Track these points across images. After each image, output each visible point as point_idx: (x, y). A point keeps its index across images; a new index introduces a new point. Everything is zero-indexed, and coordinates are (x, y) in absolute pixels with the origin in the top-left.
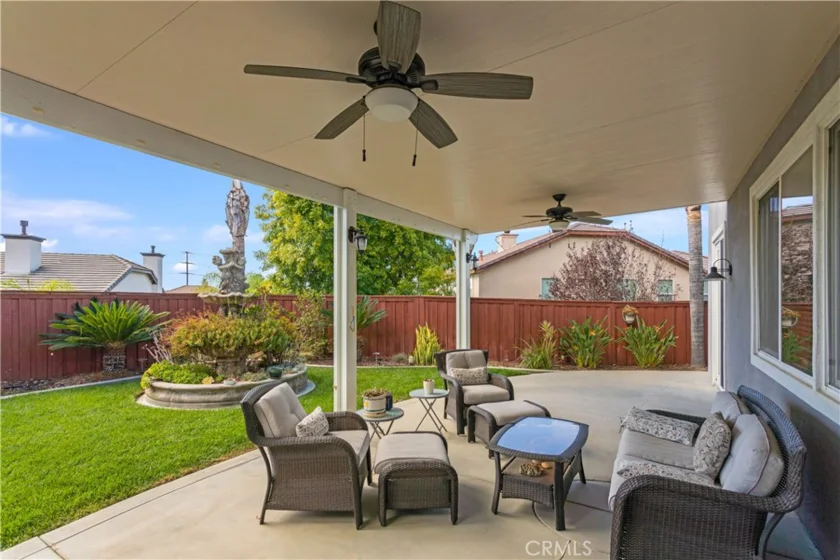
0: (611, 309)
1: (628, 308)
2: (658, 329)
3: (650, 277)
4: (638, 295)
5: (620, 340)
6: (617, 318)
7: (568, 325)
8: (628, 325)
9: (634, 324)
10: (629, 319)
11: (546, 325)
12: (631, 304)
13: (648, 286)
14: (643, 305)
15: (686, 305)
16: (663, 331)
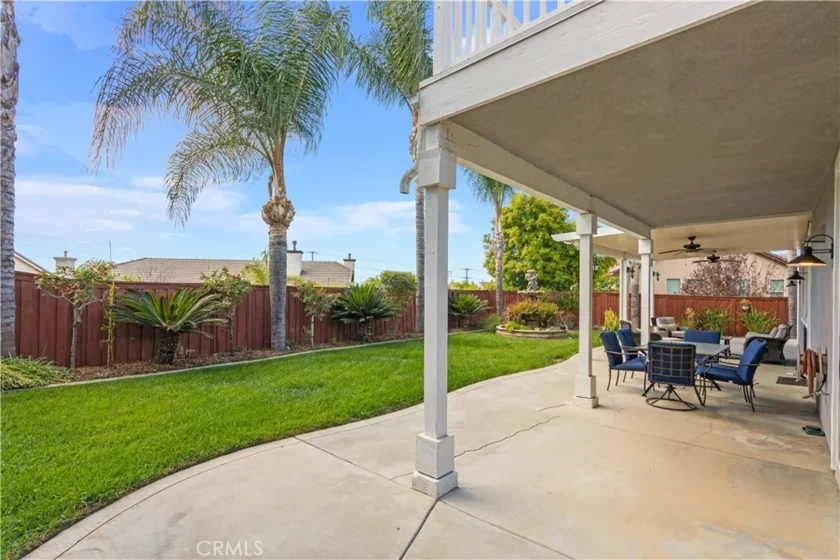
0: (733, 301)
1: (744, 301)
2: (765, 314)
3: (762, 279)
4: (751, 293)
5: (738, 320)
6: (737, 307)
7: (704, 311)
8: (745, 311)
9: (749, 310)
10: (745, 308)
11: (689, 310)
12: (746, 299)
13: (760, 286)
14: (756, 300)
15: (786, 300)
16: (768, 315)
